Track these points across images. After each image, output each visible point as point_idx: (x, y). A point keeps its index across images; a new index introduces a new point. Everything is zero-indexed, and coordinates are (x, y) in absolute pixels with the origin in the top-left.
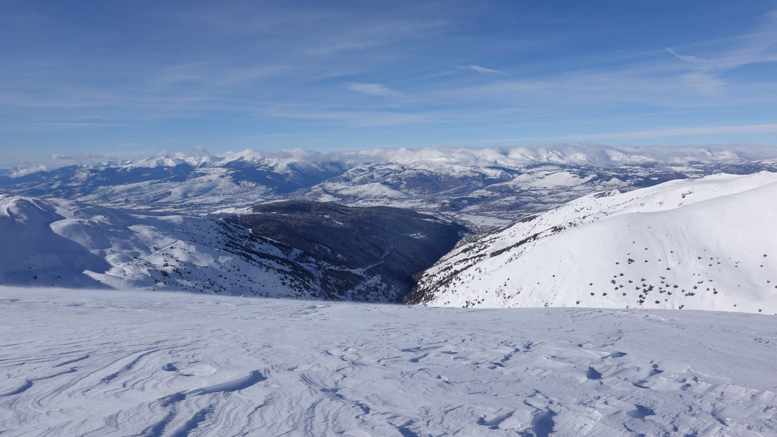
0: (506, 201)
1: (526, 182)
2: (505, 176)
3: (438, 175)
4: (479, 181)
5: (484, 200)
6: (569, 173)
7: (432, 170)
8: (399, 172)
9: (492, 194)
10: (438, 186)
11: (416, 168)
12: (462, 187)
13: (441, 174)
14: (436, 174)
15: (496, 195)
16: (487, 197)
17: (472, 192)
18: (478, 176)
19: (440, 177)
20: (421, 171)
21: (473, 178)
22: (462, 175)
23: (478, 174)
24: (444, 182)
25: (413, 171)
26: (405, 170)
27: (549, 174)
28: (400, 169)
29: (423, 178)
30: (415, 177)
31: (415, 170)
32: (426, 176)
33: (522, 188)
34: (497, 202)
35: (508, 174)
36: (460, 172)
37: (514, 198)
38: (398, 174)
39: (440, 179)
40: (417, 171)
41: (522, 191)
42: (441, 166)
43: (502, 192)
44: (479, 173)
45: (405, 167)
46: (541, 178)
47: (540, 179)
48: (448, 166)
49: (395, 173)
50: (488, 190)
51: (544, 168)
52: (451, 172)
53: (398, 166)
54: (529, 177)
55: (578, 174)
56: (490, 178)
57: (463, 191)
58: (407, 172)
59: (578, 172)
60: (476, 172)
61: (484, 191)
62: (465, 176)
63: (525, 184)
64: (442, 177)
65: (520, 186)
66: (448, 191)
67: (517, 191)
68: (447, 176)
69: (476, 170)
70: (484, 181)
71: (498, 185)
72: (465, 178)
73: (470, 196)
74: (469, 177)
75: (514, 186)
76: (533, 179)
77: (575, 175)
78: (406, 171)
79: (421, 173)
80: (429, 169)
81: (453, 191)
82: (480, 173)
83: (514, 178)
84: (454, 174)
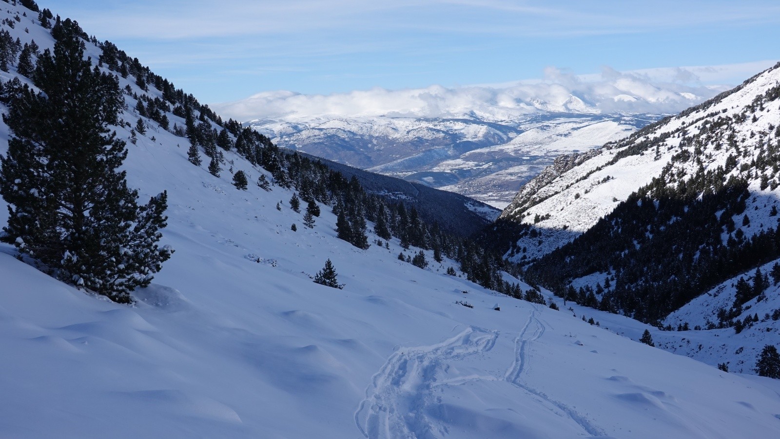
0: (511, 174)
1: (536, 144)
2: (493, 137)
3: (366, 137)
4: (447, 145)
5: (464, 177)
6: (616, 124)
7: (354, 128)
8: (290, 135)
9: (476, 165)
10: (370, 157)
11: (322, 127)
12: (415, 156)
13: (371, 137)
14: (362, 136)
15: (485, 166)
16: (469, 171)
17: (436, 164)
18: (444, 138)
19: (371, 142)
20: (332, 132)
21: (434, 142)
22: (411, 136)
23: (442, 135)
24: (379, 150)
25: (317, 132)
26: (300, 131)
27: (579, 128)
28: (291, 130)
29: (337, 144)
30: (322, 143)
31: (321, 130)
32: (343, 140)
33: (532, 154)
34: (493, 176)
35: (498, 132)
36: (408, 132)
37: (524, 168)
38: (287, 139)
39: (370, 145)
40: (324, 131)
41: (535, 158)
42: (370, 122)
43: (496, 161)
44: (443, 132)
45: (301, 127)
46: (566, 135)
47: (563, 138)
48: (383, 122)
49: (282, 137)
50: (467, 159)
51: (562, 120)
52: (391, 131)
53: (285, 126)
54: (542, 136)
55: (633, 125)
56: (465, 140)
57: (420, 162)
58: (304, 134)
59: (632, 121)
60: (438, 131)
61: (459, 161)
62: (418, 138)
63: (536, 147)
64: (375, 142)
65: (528, 150)
66: (390, 164)
67: (524, 158)
68: (384, 139)
69: (438, 128)
70: (457, 146)
71: (485, 150)
72: (420, 141)
73: (436, 169)
74: (427, 140)
75: (516, 151)
76: (550, 137)
77: (629, 127)
78: (303, 132)
79: (334, 135)
80: (348, 128)
81: (400, 164)
82: (446, 133)
83: (510, 139)
84: (397, 135)
